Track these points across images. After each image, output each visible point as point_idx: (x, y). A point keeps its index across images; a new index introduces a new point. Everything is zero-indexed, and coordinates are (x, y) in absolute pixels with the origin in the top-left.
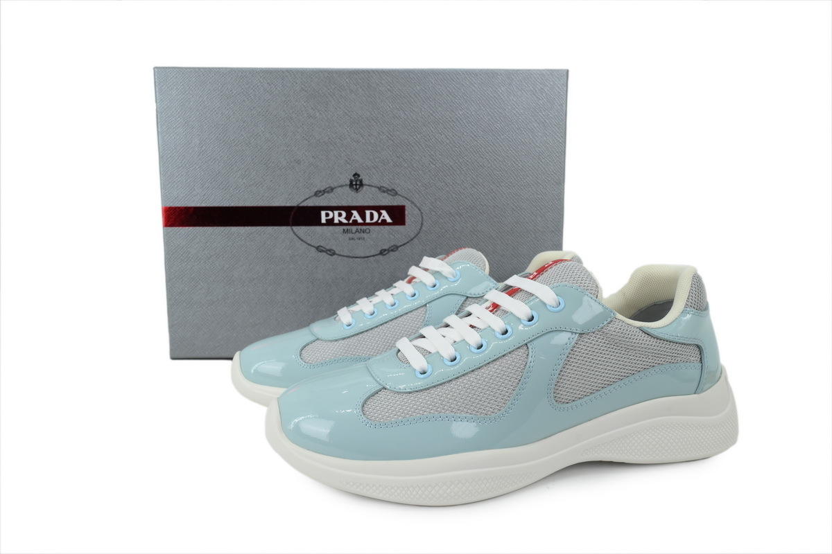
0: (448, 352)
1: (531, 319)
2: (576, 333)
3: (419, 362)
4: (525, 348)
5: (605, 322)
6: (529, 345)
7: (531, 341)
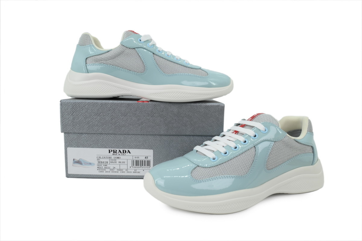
0: (223, 150)
1: (255, 136)
2: (273, 141)
3: (211, 155)
4: (254, 148)
5: (283, 137)
6: (256, 147)
7: (256, 145)
